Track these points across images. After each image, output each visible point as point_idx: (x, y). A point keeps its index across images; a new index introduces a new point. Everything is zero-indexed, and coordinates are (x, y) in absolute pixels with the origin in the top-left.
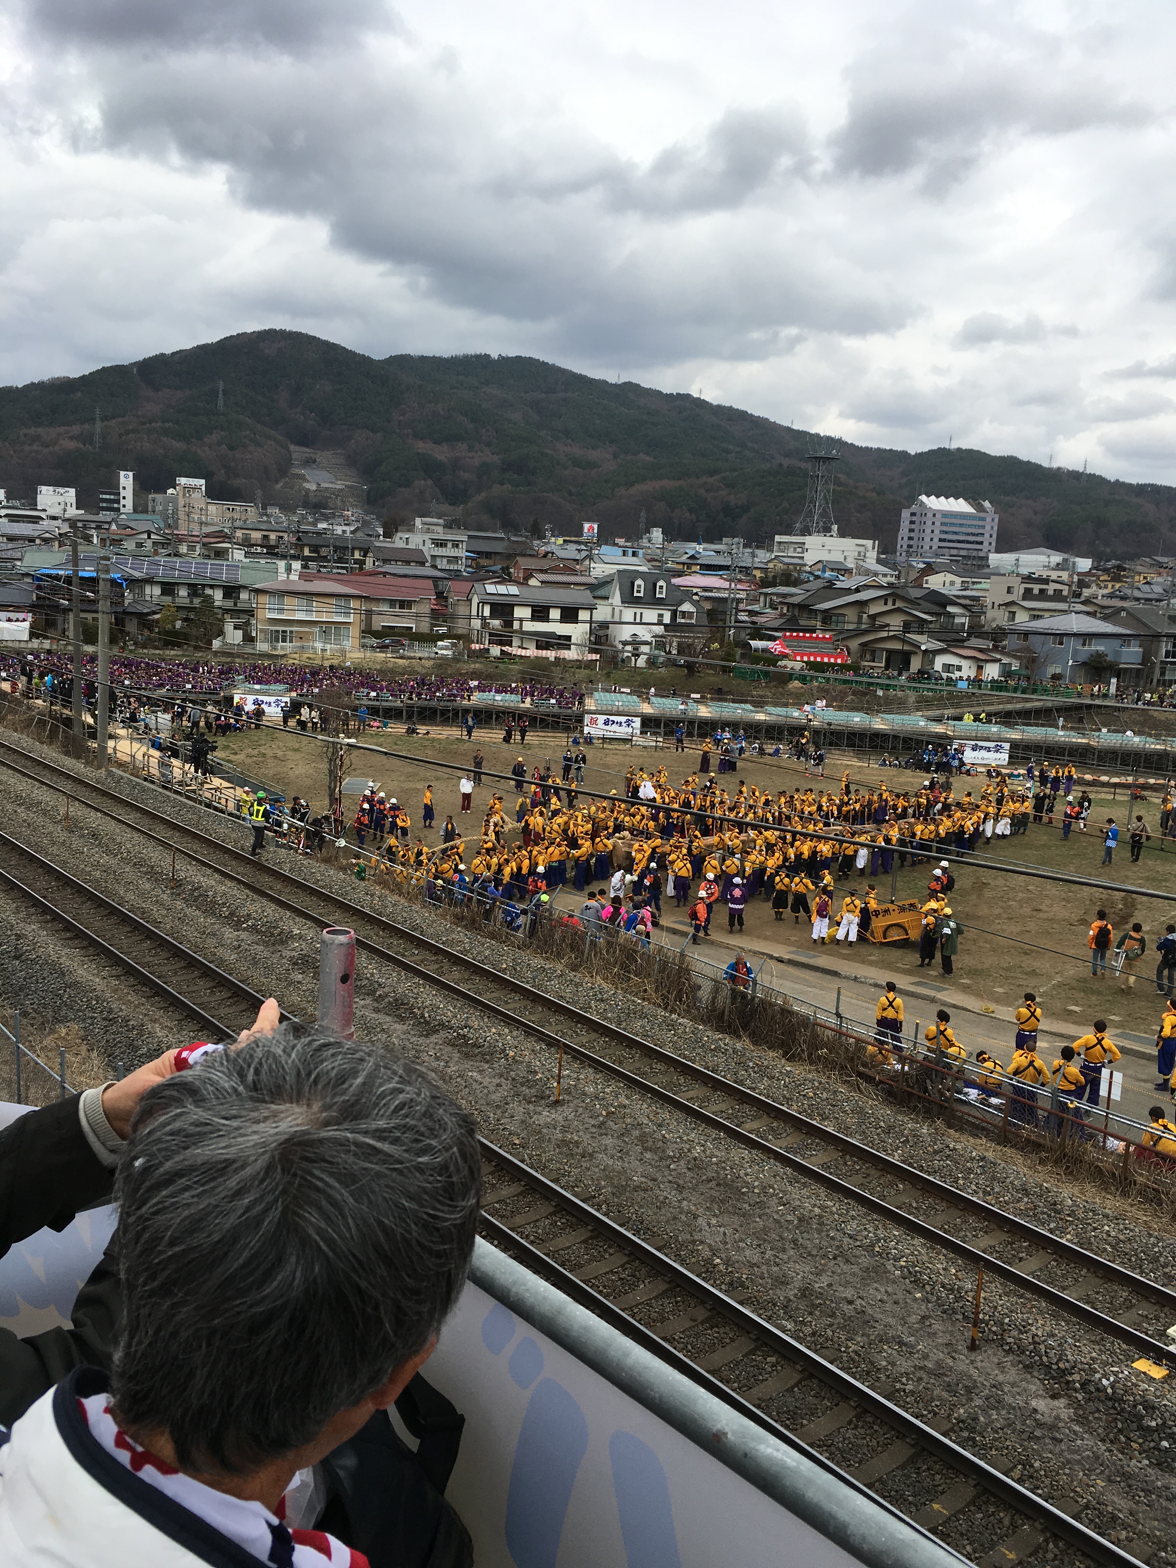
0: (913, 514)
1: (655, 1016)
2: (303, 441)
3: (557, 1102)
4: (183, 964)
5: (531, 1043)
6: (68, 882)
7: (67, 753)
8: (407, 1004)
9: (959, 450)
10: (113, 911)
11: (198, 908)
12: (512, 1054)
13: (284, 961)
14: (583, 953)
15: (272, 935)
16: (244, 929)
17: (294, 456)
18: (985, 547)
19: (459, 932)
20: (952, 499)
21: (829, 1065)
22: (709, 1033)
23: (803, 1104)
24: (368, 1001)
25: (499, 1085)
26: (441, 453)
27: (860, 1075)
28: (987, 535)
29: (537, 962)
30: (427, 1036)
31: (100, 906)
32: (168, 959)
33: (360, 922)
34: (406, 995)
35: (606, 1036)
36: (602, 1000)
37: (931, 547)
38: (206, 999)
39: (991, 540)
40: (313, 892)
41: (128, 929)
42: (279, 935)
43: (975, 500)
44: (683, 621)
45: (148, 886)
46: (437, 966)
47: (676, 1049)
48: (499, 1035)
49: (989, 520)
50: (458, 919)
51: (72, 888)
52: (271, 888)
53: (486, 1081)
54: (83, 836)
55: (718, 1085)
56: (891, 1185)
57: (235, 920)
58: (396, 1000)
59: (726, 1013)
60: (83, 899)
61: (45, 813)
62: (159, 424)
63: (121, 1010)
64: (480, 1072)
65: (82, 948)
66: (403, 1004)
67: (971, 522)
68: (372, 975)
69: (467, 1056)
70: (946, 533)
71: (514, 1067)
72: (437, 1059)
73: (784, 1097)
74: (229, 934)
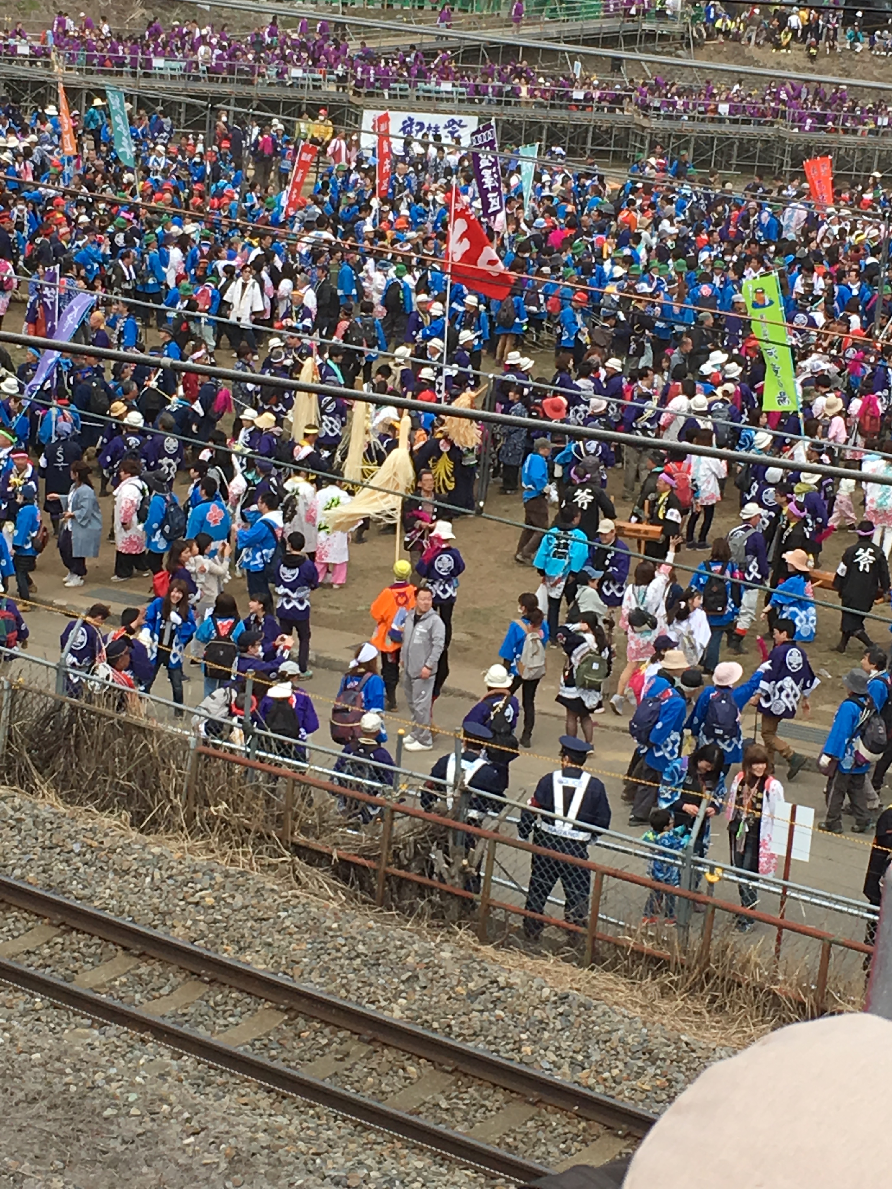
21: (233, 835)
23: (195, 922)
27: (299, 850)
55: (12, 898)
56: (392, 1069)
73: (156, 909)
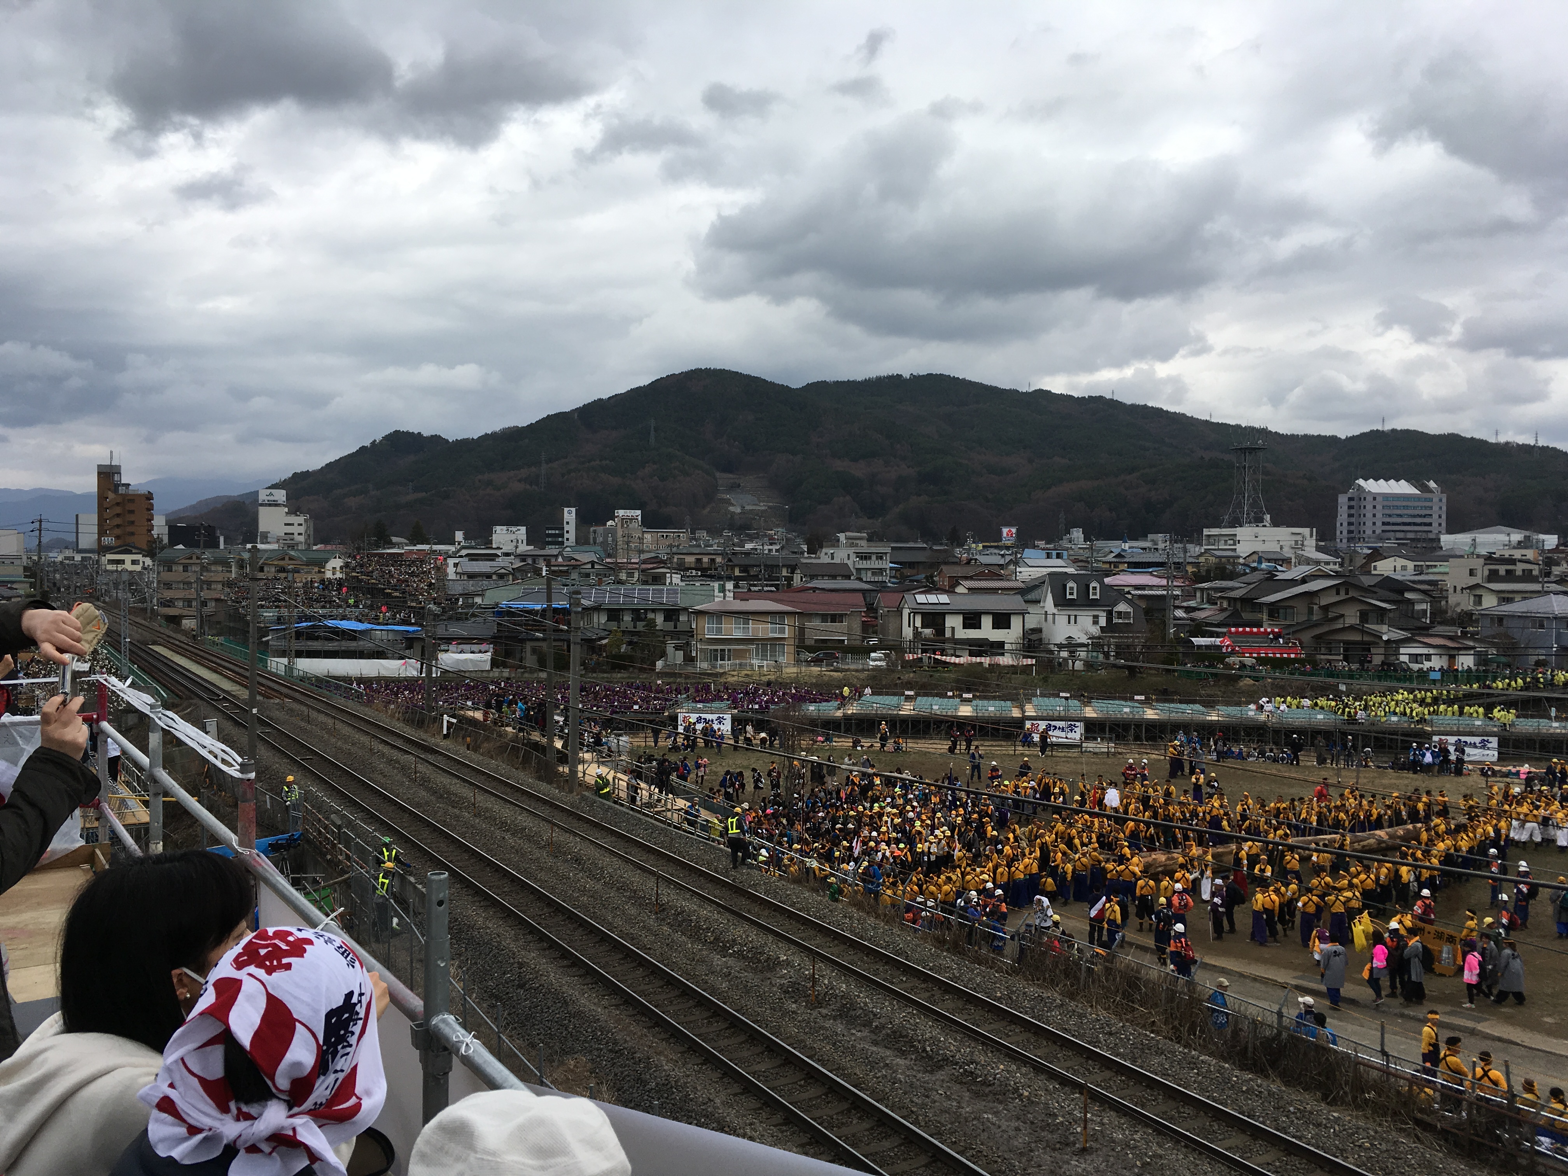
0: (1350, 499)
1: (1173, 1053)
2: (728, 468)
3: (1084, 1150)
4: (677, 993)
5: (1040, 1081)
6: (559, 909)
7: (540, 778)
8: (907, 1036)
9: (1394, 431)
10: (605, 938)
11: (683, 933)
12: (1026, 1094)
13: (775, 989)
14: (1078, 979)
15: (759, 961)
16: (731, 955)
17: (720, 482)
18: (1435, 528)
19: (945, 957)
20: (1392, 482)
21: (1379, 1110)
22: (1237, 1072)
23: (1360, 1156)
24: (866, 1033)
25: (1017, 1129)
26: (859, 470)
27: (1418, 1122)
28: (1435, 516)
29: (1032, 990)
30: (931, 1072)
31: (591, 932)
32: (662, 987)
33: (842, 947)
34: (903, 1026)
35: (1122, 1075)
36: (1110, 1034)
37: (1374, 532)
38: (703, 1030)
39: (1440, 521)
40: (791, 915)
41: (621, 956)
42: (766, 961)
43: (1417, 481)
44: (1120, 621)
45: (633, 911)
46: (928, 994)
47: (1202, 1090)
48: (1008, 1071)
49: (1436, 500)
50: (940, 942)
51: (563, 914)
52: (749, 912)
53: (1004, 1124)
54: (567, 861)
55: (1257, 1133)
57: (721, 946)
58: (894, 1032)
59: (1250, 1049)
60: (575, 925)
61: (529, 839)
62: (598, 462)
63: (626, 1041)
64: (996, 1113)
65: (580, 976)
66: (901, 1036)
67: (1416, 504)
68: (866, 1004)
69: (977, 1095)
70: (1390, 516)
71: (1031, 1109)
72: (948, 1098)
73: (1337, 1148)
74: (718, 961)
